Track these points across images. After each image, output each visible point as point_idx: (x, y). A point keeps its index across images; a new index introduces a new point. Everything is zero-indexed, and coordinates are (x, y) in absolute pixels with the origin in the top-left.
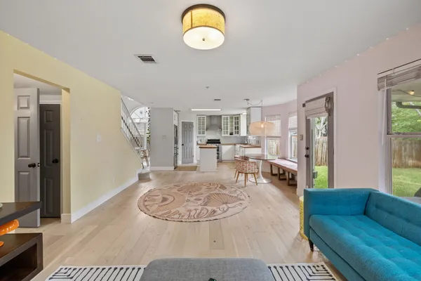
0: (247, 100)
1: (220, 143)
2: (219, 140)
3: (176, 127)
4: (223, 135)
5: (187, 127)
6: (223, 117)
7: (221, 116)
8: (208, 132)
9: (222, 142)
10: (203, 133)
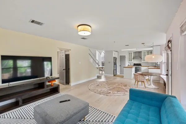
0: (143, 44)
1: (141, 66)
2: (141, 64)
3: (115, 59)
4: (142, 61)
5: (122, 58)
6: (142, 52)
7: (141, 52)
8: (135, 60)
9: (142, 65)
10: (131, 60)
